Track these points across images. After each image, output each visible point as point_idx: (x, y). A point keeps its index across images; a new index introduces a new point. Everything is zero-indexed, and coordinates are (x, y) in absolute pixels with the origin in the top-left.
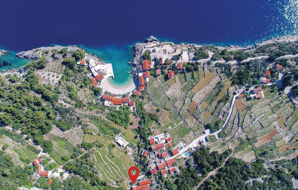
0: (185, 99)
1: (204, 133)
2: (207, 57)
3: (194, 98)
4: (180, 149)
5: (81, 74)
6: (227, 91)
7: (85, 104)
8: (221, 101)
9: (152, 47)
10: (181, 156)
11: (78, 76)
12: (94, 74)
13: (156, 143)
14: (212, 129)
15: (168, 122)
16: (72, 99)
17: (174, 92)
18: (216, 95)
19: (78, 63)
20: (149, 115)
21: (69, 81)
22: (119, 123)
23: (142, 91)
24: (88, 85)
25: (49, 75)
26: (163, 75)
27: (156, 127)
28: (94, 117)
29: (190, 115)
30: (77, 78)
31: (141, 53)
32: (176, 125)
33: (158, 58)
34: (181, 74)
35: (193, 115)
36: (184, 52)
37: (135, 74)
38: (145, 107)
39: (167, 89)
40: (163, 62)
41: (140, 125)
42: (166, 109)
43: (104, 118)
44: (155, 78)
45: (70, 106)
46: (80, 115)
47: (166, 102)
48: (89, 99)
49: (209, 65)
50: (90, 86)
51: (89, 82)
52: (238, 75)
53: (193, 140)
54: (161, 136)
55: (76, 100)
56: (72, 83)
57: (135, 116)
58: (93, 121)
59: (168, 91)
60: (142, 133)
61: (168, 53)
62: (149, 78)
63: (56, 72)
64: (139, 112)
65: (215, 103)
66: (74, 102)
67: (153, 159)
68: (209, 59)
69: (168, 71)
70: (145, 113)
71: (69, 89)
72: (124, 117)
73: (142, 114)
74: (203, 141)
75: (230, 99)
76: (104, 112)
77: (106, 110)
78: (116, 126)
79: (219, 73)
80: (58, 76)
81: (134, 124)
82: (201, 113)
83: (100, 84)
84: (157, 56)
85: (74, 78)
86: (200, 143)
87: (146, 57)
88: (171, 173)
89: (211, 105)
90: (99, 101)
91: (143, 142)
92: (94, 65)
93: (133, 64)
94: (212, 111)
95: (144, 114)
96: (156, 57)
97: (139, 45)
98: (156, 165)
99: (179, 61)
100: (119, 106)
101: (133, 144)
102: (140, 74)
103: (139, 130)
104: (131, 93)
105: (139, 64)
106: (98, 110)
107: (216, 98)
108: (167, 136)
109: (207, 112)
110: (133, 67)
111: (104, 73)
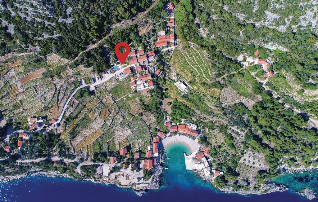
0: (111, 123)
1: (96, 87)
2: (83, 167)
3: (102, 124)
4: (122, 73)
5: (220, 161)
6: (66, 128)
7: (217, 128)
8: (74, 118)
9: (140, 184)
10: (122, 66)
11: (223, 159)
12: (206, 160)
13: (146, 82)
14: (87, 90)
15: (132, 102)
16: (230, 135)
17: (122, 133)
18: (78, 125)
19: (222, 173)
20: (150, 111)
21: (232, 155)
22: (182, 105)
23: (155, 136)
24: (212, 148)
25: (254, 163)
26: (132, 152)
27: (145, 97)
28: (208, 114)
29: (108, 107)
30: (224, 156)
31: (153, 178)
32: (124, 98)
33: (135, 171)
34: (113, 152)
35: (105, 106)
36: (107, 175)
37: (162, 155)
38: (154, 120)
39: (129, 136)
40: (130, 166)
41: (162, 102)
42: (133, 115)
43: (199, 113)
44: (141, 149)
45: (233, 128)
46: (222, 117)
47: (132, 123)
48: (213, 133)
49: (82, 158)
50: (211, 147)
51: (212, 152)
52: (52, 144)
53: (108, 81)
54: (140, 88)
55: (226, 134)
56: (230, 152)
57: (165, 111)
58: (210, 110)
59: (128, 135)
60: (160, 94)
61: (125, 175)
62: (147, 149)
63: (246, 165)
64: (161, 114)
65: (81, 116)
66: (229, 131)
67: (151, 66)
68: (81, 165)
69: (127, 156)
70: (155, 113)
71: (233, 146)
72: (177, 111)
73: (158, 113)
74: (98, 79)
75: (64, 120)
76: (197, 118)
77: (195, 120)
78: (186, 102)
79: (72, 148)
80: (244, 160)
81: (167, 103)
82: (96, 107)
83: (200, 148)
84: (136, 173)
85: (227, 157)
86: (101, 77)
87: (148, 173)
88: (134, 51)
89: (85, 115)
90: (202, 130)
91: (160, 84)
92: (205, 170)
93: (163, 167)
94: (84, 109)
95: (157, 112)
96: (138, 172)
97: (154, 187)
98: (148, 60)
99: (113, 165)
100: (181, 123)
101: (170, 83)
102: (156, 155)
103: (163, 96)
104: (168, 135)
105: (156, 166)
106: (204, 121)
107: (78, 122)
108: (134, 87)
109: (90, 108)
110: (164, 163)
111: (195, 160)
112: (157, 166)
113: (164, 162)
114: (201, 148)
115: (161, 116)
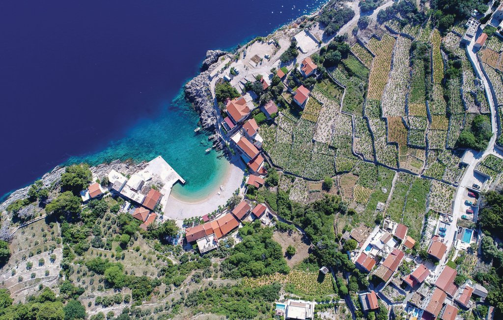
0: (368, 126)
1: (463, 166)
2: (350, 15)
3: (384, 110)
4: (443, 236)
5: (105, 217)
6: (444, 50)
7: (156, 279)
8: (447, 76)
9: (225, 68)
10: (457, 251)
11: (101, 226)
12: (134, 199)
13: (378, 259)
14: (476, 147)
15: (366, 197)
16: (118, 288)
17: (332, 127)
18: (427, 73)
19: (85, 198)
20: (315, 207)
21: (86, 250)
22: (264, 270)
23: (264, 170)
24: (137, 232)
25: (29, 267)
26: (285, 108)
27: (350, 225)
28: (197, 294)
29: (404, 150)
30: (103, 233)
31: (210, 95)
32: (389, 192)
33: (253, 80)
34: (319, 82)
35: (410, 146)
36: (297, 37)
37: (225, 146)
38: (294, 197)
39: (315, 130)
40: (268, 82)
41: (308, 244)
42: (340, 173)
43: (218, 282)
44: (272, 126)
45: (123, 306)
46: (161, 313)
47: (330, 158)
48: (157, 262)
49: (365, 28)
50: (142, 231)
51: (133, 223)
52: (440, 8)
53: (451, 197)
54: (376, 236)
55: (129, 283)
56: (95, 250)
57: (285, 230)
58: (200, 306)
59: (319, 131)
60: (327, 257)
61: (265, 60)
62: (261, 134)
63: (43, 250)
64: (288, 218)
65: (437, 92)
66: (126, 292)
67: (398, 301)
68: (357, 17)
69: (289, 95)
70: (303, 210)
71: (96, 269)
72: (263, 250)
73: (298, 216)
74: (475, 186)
75: (463, 60)
76: (212, 267)
77: (214, 260)
78: (262, 283)
79: (396, 31)
80: (55, 256)
81: (296, 250)
82: (423, 131)
83: (162, 214)
84: (247, 78)
85: (93, 237)
86: (473, 193)
87: (225, 94)
88: (468, 306)
89: (432, 100)
90: (183, 253)
91: (345, 277)
92: (123, 179)
93: (206, 129)
94: (445, 110)
95: (301, 216)
96: (245, 82)
97: (196, 83)
99: (300, 60)
100: (236, 233)
101: (325, 297)
102: (237, 138)
103: (317, 257)
104: (243, 190)
105: (220, 120)
106: (193, 272)
107: (432, 79)
108: (390, 226)
109: (436, 121)
110: (210, 135)
111: (156, 185)
112: (219, 122)
113: (210, 137)
114: (159, 215)
115: (285, 215)
